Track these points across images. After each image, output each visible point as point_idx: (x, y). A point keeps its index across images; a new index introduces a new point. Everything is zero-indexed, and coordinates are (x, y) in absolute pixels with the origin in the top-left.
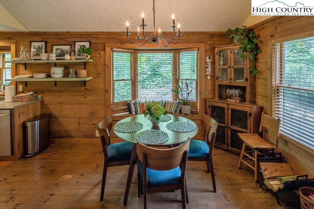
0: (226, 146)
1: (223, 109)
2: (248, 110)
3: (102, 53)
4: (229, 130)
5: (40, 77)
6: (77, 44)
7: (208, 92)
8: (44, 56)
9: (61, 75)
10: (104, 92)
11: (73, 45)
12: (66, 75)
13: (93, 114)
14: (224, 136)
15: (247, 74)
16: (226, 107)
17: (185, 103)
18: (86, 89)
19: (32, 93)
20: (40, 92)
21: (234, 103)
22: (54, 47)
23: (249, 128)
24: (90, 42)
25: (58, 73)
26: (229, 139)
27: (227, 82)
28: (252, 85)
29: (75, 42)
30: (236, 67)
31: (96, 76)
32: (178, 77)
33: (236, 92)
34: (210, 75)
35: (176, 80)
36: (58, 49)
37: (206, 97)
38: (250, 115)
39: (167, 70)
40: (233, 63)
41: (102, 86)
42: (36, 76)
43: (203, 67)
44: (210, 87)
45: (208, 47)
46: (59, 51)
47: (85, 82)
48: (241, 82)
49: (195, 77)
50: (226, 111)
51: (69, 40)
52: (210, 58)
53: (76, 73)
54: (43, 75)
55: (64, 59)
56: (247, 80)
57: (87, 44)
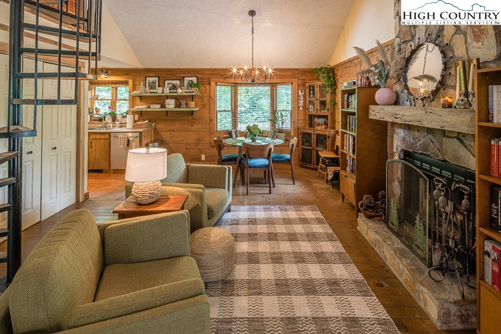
0: (313, 165)
1: (310, 134)
2: (327, 133)
3: (207, 87)
4: (315, 151)
5: (156, 107)
6: (186, 79)
7: (300, 122)
8: (159, 90)
9: (173, 106)
10: (209, 121)
11: (182, 80)
12: (178, 105)
13: (199, 141)
14: (311, 157)
15: (328, 106)
16: (313, 133)
17: (281, 131)
18: (193, 119)
19: (147, 121)
20: (153, 121)
21: (320, 129)
22: (166, 81)
23: (328, 148)
24: (197, 77)
25: (171, 104)
26: (315, 159)
27: (314, 112)
28: (332, 115)
29: (184, 77)
30: (321, 99)
31: (202, 107)
32: (275, 108)
33: (322, 120)
34: (303, 107)
35: (274, 111)
36: (170, 83)
37: (299, 126)
38: (329, 137)
39: (265, 103)
40: (318, 96)
41: (207, 115)
42: (152, 106)
43: (296, 99)
44: (303, 116)
45: (300, 82)
46: (170, 86)
47: (192, 112)
48: (324, 112)
49: (289, 108)
50: (313, 136)
51: (179, 75)
52: (302, 92)
53: (186, 104)
54: (158, 106)
55: (176, 92)
56: (328, 110)
57: (194, 80)
